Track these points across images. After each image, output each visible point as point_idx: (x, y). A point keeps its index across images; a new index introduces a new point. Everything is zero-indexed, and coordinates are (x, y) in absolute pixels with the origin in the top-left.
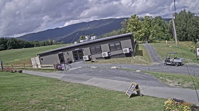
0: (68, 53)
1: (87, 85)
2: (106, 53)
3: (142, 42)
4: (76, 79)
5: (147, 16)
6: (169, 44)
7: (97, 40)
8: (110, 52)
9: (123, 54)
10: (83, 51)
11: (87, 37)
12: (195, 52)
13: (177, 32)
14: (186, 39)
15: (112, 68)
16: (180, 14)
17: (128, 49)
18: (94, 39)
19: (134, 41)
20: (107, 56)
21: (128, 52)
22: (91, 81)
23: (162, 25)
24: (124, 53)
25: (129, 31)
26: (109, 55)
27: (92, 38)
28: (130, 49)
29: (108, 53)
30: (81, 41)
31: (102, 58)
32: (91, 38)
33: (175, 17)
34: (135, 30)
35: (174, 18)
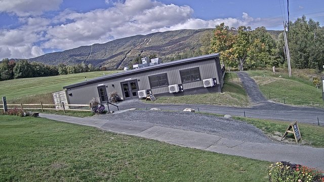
0: (113, 85)
1: (144, 139)
2: (176, 86)
3: (234, 69)
4: (126, 128)
5: (242, 27)
6: (277, 73)
7: (161, 64)
8: (181, 85)
9: (203, 88)
10: (138, 82)
11: (144, 60)
12: (320, 86)
13: (291, 53)
14: (305, 65)
15: (185, 110)
16: (296, 23)
17: (211, 80)
18: (155, 64)
19: (222, 68)
20: (177, 90)
21: (212, 84)
22: (150, 133)
23: (267, 41)
24: (205, 86)
25: (214, 51)
26: (180, 89)
27: (153, 61)
28: (214, 79)
29: (179, 85)
30: (134, 66)
31: (168, 94)
32: (150, 62)
33: (289, 29)
34: (222, 49)
35: (287, 30)
